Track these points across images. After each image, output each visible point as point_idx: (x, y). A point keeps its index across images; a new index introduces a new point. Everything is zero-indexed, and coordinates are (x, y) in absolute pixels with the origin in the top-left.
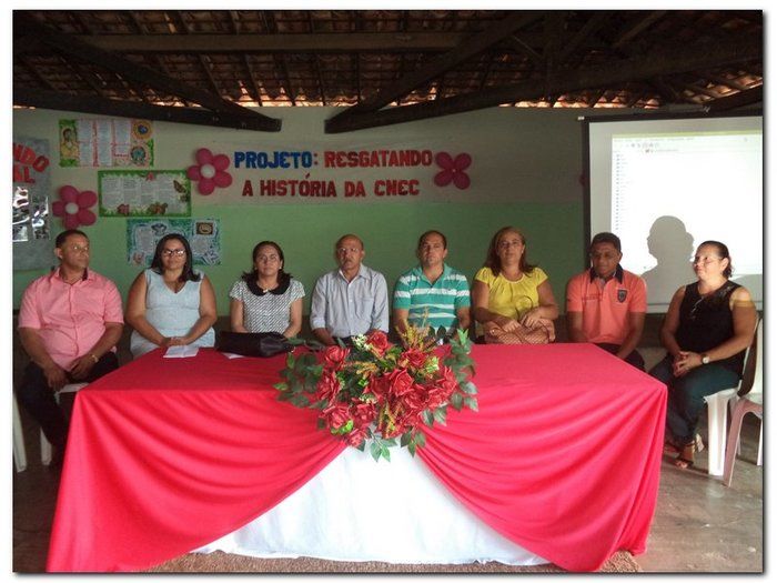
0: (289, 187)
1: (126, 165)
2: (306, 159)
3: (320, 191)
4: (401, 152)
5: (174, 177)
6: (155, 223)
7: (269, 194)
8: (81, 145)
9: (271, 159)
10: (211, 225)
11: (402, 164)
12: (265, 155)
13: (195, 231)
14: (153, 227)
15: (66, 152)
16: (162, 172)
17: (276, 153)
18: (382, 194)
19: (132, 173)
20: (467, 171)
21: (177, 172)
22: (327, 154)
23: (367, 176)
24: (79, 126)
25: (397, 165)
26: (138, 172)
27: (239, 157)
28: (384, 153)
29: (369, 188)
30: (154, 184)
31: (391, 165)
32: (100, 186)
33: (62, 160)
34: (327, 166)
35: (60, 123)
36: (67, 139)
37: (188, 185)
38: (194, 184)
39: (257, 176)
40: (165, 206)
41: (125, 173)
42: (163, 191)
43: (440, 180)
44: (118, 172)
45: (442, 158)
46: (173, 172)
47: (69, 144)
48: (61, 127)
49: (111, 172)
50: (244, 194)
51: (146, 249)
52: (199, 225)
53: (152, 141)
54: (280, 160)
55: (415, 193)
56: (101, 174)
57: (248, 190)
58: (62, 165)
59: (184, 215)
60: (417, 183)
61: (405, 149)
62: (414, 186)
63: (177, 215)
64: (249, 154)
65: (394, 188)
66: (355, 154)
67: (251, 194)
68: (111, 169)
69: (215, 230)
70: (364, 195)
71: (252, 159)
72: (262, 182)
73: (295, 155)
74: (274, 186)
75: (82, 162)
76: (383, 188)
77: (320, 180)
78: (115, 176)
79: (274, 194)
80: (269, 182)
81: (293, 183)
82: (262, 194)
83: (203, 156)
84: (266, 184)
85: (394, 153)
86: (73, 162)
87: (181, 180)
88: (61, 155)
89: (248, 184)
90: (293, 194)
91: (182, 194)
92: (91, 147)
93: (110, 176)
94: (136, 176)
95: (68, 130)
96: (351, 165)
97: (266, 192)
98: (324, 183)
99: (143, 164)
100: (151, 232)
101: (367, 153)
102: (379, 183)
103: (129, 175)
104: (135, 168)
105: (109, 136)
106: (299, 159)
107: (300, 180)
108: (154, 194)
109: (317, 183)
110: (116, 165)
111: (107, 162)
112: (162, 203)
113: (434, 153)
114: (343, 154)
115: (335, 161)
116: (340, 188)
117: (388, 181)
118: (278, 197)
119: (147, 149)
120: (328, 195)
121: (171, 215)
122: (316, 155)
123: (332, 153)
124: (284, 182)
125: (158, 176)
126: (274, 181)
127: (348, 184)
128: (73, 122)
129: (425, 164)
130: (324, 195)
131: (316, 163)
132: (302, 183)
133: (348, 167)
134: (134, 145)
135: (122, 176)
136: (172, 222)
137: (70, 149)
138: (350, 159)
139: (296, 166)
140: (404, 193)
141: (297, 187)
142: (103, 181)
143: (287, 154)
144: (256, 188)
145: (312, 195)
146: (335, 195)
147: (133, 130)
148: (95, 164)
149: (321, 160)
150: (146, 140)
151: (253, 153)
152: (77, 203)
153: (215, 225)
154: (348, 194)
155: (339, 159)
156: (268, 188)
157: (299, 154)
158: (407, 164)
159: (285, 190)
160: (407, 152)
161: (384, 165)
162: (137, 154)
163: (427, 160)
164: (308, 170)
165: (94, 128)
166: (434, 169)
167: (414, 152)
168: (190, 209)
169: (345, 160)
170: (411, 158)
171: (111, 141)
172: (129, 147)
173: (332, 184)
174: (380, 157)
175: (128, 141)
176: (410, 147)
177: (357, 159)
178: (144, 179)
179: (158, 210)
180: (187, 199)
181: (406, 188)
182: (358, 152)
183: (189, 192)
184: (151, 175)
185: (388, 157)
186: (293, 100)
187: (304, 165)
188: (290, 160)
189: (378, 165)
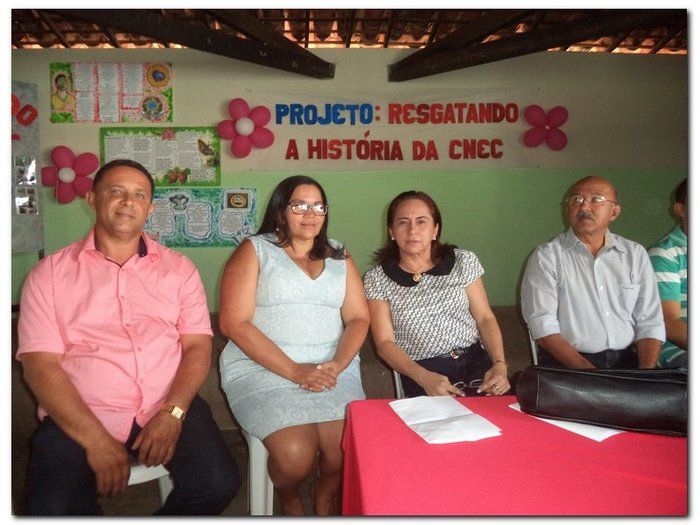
0: (344, 148)
1: (137, 120)
2: (366, 113)
3: (383, 153)
4: (481, 105)
5: (199, 135)
6: (173, 195)
7: (319, 157)
8: (78, 95)
9: (321, 113)
10: (246, 196)
11: (482, 121)
12: (314, 109)
13: (225, 204)
14: (171, 199)
15: (58, 104)
16: (182, 129)
17: (328, 107)
18: (458, 157)
19: (145, 130)
20: (563, 128)
21: (202, 129)
22: (391, 106)
23: (440, 134)
24: (77, 70)
25: (476, 121)
26: (152, 130)
27: (281, 111)
28: (461, 106)
29: (442, 149)
30: (172, 144)
31: (468, 121)
32: (102, 149)
33: (53, 114)
34: (391, 122)
35: (52, 66)
36: (60, 88)
37: (217, 145)
38: (224, 143)
39: (304, 134)
40: (187, 172)
41: (136, 130)
42: (184, 153)
43: (529, 140)
44: (126, 130)
45: (532, 113)
46: (198, 129)
47: (63, 94)
48: (52, 72)
49: (118, 130)
50: (288, 157)
51: (162, 226)
52: (230, 196)
53: (171, 90)
54: (333, 114)
55: (499, 155)
56: (103, 132)
57: (292, 152)
58: (53, 120)
59: (211, 184)
60: (499, 143)
61: (486, 100)
62: (497, 146)
63: (203, 184)
64: (294, 106)
65: (472, 149)
66: (425, 106)
67: (296, 157)
68: (116, 125)
69: (250, 202)
70: (436, 158)
71: (297, 113)
72: (310, 142)
73: (352, 108)
74: (325, 149)
75: (80, 116)
76: (459, 150)
77: (383, 139)
78: (122, 134)
79: (325, 157)
80: (319, 141)
81: (349, 143)
82: (311, 156)
83: (236, 108)
84: (315, 145)
85: (472, 107)
86: (66, 117)
87: (208, 138)
88: (52, 107)
89: (293, 144)
90: (349, 157)
91: (209, 157)
92: (91, 97)
93: (115, 134)
94: (150, 134)
95: (60, 76)
96: (421, 121)
97: (315, 154)
98: (387, 143)
99: (158, 119)
100: (169, 205)
101: (440, 106)
102: (454, 143)
103: (140, 133)
104: (147, 123)
105: (115, 83)
106: (357, 113)
107: (357, 140)
108: (172, 157)
109: (379, 143)
110: (123, 121)
111: (111, 115)
112: (183, 169)
113: (521, 106)
114: (411, 106)
115: (401, 117)
116: (407, 149)
117: (465, 141)
118: (329, 160)
119: (165, 101)
120: (393, 159)
121: (195, 184)
122: (378, 108)
123: (399, 106)
124: (338, 142)
125: (178, 134)
126: (325, 141)
127: (417, 144)
128: (68, 65)
129: (509, 120)
130: (387, 158)
131: (378, 119)
132: (361, 142)
133: (416, 123)
134: (147, 95)
135: (131, 134)
136: (196, 192)
137: (64, 101)
138: (419, 112)
139: (353, 123)
140: (486, 156)
141: (354, 148)
142: (106, 141)
143: (342, 107)
144: (303, 149)
145: (373, 158)
146: (401, 158)
147: (146, 76)
148: (97, 120)
149: (384, 114)
150: (163, 89)
151: (299, 106)
152: (73, 168)
153: (251, 196)
154: (417, 157)
155: (407, 114)
156: (317, 149)
157: (356, 107)
158: (489, 121)
159: (339, 152)
160: (489, 105)
161: (461, 121)
162: (152, 106)
163: (512, 116)
164: (367, 127)
165: (96, 72)
166: (521, 126)
167: (496, 106)
168: (218, 176)
169: (413, 114)
170: (493, 113)
171: (117, 90)
172: (140, 99)
173: (396, 144)
174: (456, 111)
175: (140, 89)
176: (492, 99)
177: (429, 113)
178: (159, 138)
179: (178, 177)
180: (216, 163)
181: (487, 149)
182: (430, 105)
183: (218, 154)
184: (168, 133)
185: (465, 112)
186: (347, 41)
187: (363, 120)
188: (345, 114)
189: (453, 121)
